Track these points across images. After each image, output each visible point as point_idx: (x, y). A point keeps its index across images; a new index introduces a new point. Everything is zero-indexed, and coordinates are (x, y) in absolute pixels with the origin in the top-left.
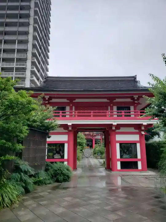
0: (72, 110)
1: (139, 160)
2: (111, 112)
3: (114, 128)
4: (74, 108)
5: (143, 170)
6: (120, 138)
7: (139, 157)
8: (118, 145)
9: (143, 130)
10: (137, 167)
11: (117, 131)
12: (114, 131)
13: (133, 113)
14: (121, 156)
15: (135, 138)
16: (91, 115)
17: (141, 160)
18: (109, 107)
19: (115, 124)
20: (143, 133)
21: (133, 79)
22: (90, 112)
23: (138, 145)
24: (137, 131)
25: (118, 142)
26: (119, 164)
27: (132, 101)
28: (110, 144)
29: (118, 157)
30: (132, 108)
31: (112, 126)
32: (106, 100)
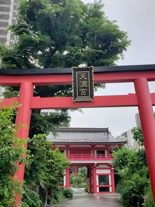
1: (110, 186)
2: (93, 155)
3: (95, 166)
4: (69, 151)
5: (112, 192)
6: (99, 172)
7: (110, 184)
8: (97, 177)
9: (112, 167)
10: (109, 191)
11: (97, 167)
12: (95, 167)
13: (107, 156)
14: (99, 184)
15: (108, 172)
16: (81, 157)
17: (111, 186)
18: (92, 151)
19: (96, 163)
20: (113, 169)
21: (106, 130)
22: (81, 155)
23: (110, 176)
24: (109, 167)
25: (97, 174)
26: (98, 189)
27: (106, 147)
28: (92, 176)
29: (98, 184)
30: (106, 152)
31: (93, 164)
32: (89, 146)
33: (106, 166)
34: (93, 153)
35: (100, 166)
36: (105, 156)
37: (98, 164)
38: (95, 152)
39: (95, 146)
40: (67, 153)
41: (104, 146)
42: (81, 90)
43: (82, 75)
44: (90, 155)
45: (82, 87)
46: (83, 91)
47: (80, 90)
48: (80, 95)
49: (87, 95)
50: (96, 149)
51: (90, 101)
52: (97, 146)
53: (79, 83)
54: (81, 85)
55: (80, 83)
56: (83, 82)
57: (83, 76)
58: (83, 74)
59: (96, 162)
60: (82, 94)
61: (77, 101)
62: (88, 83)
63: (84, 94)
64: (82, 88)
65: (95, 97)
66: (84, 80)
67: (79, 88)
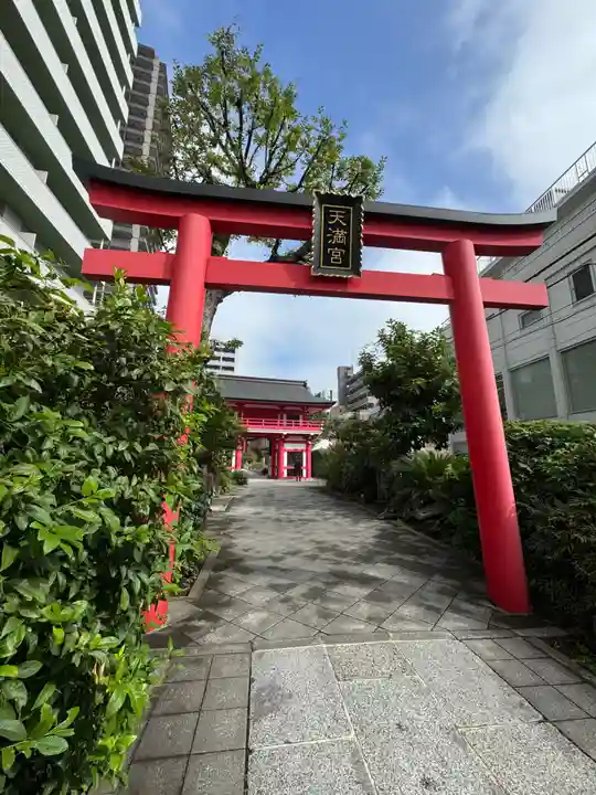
2: (281, 422)
3: (283, 437)
5: (307, 477)
8: (285, 455)
9: (309, 440)
11: (286, 440)
12: (283, 439)
13: (302, 423)
14: (288, 464)
16: (262, 424)
18: (279, 415)
20: (309, 442)
21: (304, 383)
22: (261, 421)
23: (304, 454)
24: (305, 440)
25: (286, 450)
26: (285, 472)
27: (301, 409)
28: (276, 453)
29: (285, 465)
30: (301, 418)
31: (281, 435)
32: (276, 407)
33: (301, 439)
35: (291, 439)
36: (299, 422)
37: (288, 435)
38: (285, 416)
39: (285, 407)
40: (240, 416)
42: (331, 251)
43: (335, 214)
44: (276, 422)
45: (333, 243)
46: (336, 254)
47: (329, 249)
48: (327, 262)
49: (345, 264)
50: (284, 411)
52: (287, 408)
53: (326, 232)
54: (332, 238)
55: (330, 232)
56: (338, 231)
57: (337, 216)
58: (337, 212)
59: (285, 432)
60: (334, 260)
62: (348, 236)
63: (338, 261)
64: (333, 246)
65: (364, 271)
66: (341, 227)
67: (326, 246)
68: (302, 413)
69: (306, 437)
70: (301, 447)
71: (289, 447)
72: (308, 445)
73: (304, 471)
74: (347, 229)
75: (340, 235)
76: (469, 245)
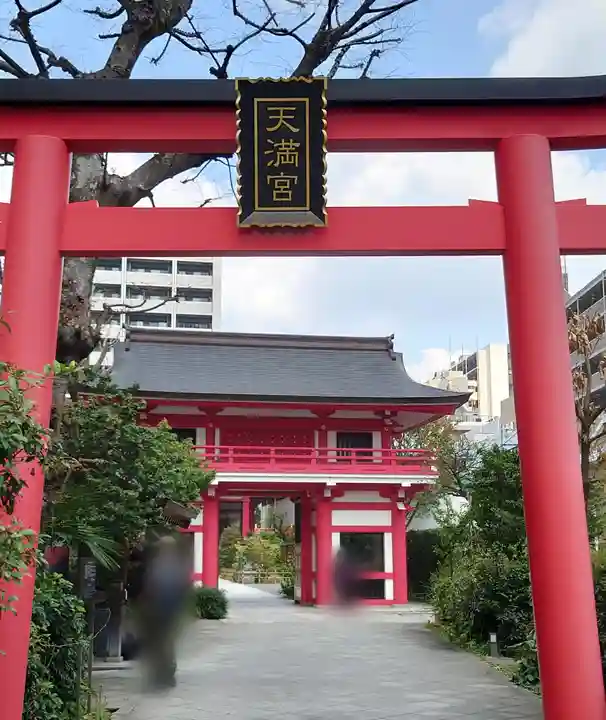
0: (214, 444)
1: (389, 576)
2: (321, 453)
3: (328, 494)
4: (218, 433)
5: (396, 601)
7: (389, 567)
8: (336, 538)
9: (401, 500)
10: (382, 595)
11: (337, 500)
12: (328, 500)
13: (379, 454)
16: (269, 459)
17: (394, 576)
18: (317, 433)
19: (331, 482)
20: (401, 506)
21: (383, 347)
22: (268, 452)
23: (388, 538)
24: (387, 500)
25: (336, 529)
27: (377, 417)
28: (313, 538)
30: (377, 440)
31: (322, 486)
32: (307, 414)
33: (375, 498)
34: (323, 442)
35: (349, 497)
36: (371, 454)
37: (340, 489)
38: (332, 437)
39: (333, 412)
40: (210, 440)
41: (370, 415)
42: (273, 180)
43: (277, 113)
44: (309, 452)
45: (277, 164)
46: (282, 183)
47: (269, 177)
49: (298, 201)
51: (310, 227)
52: (339, 414)
53: (264, 146)
54: (273, 157)
55: (271, 147)
56: (283, 144)
57: (281, 117)
58: (282, 109)
59: (331, 480)
60: (278, 196)
61: (255, 228)
62: (301, 151)
63: (287, 195)
65: (330, 210)
66: (288, 136)
67: (265, 171)
68: (379, 425)
69: (390, 490)
70: (381, 519)
71: (341, 519)
72: (397, 514)
73: (389, 585)
74: (299, 138)
75: (287, 150)
76: (532, 141)
